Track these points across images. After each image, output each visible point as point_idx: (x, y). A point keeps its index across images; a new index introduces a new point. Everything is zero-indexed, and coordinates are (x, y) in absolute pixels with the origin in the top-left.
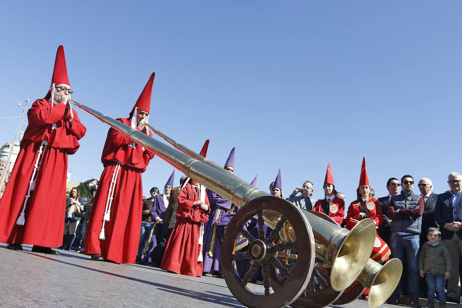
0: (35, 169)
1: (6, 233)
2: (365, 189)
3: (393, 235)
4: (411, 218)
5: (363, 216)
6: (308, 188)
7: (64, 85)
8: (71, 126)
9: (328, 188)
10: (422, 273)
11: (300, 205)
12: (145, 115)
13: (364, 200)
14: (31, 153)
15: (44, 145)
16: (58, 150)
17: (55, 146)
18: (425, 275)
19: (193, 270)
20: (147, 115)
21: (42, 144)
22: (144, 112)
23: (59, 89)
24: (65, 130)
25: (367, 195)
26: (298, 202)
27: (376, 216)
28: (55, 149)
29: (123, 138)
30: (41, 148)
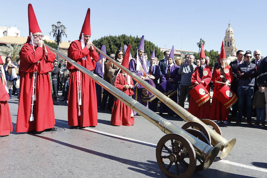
0: (34, 89)
1: (26, 126)
2: (223, 61)
3: (239, 87)
4: (250, 78)
5: (222, 78)
6: (191, 58)
7: (38, 33)
8: (47, 57)
9: (202, 60)
10: (254, 107)
11: (187, 69)
12: (89, 37)
13: (222, 67)
14: (29, 80)
15: (35, 73)
16: (44, 75)
17: (42, 73)
18: (256, 108)
19: (129, 123)
20: (90, 37)
21: (34, 73)
22: (88, 36)
23: (36, 37)
24: (45, 61)
25: (224, 64)
26: (186, 67)
27: (230, 77)
28: (42, 74)
29: (78, 56)
30: (34, 75)
